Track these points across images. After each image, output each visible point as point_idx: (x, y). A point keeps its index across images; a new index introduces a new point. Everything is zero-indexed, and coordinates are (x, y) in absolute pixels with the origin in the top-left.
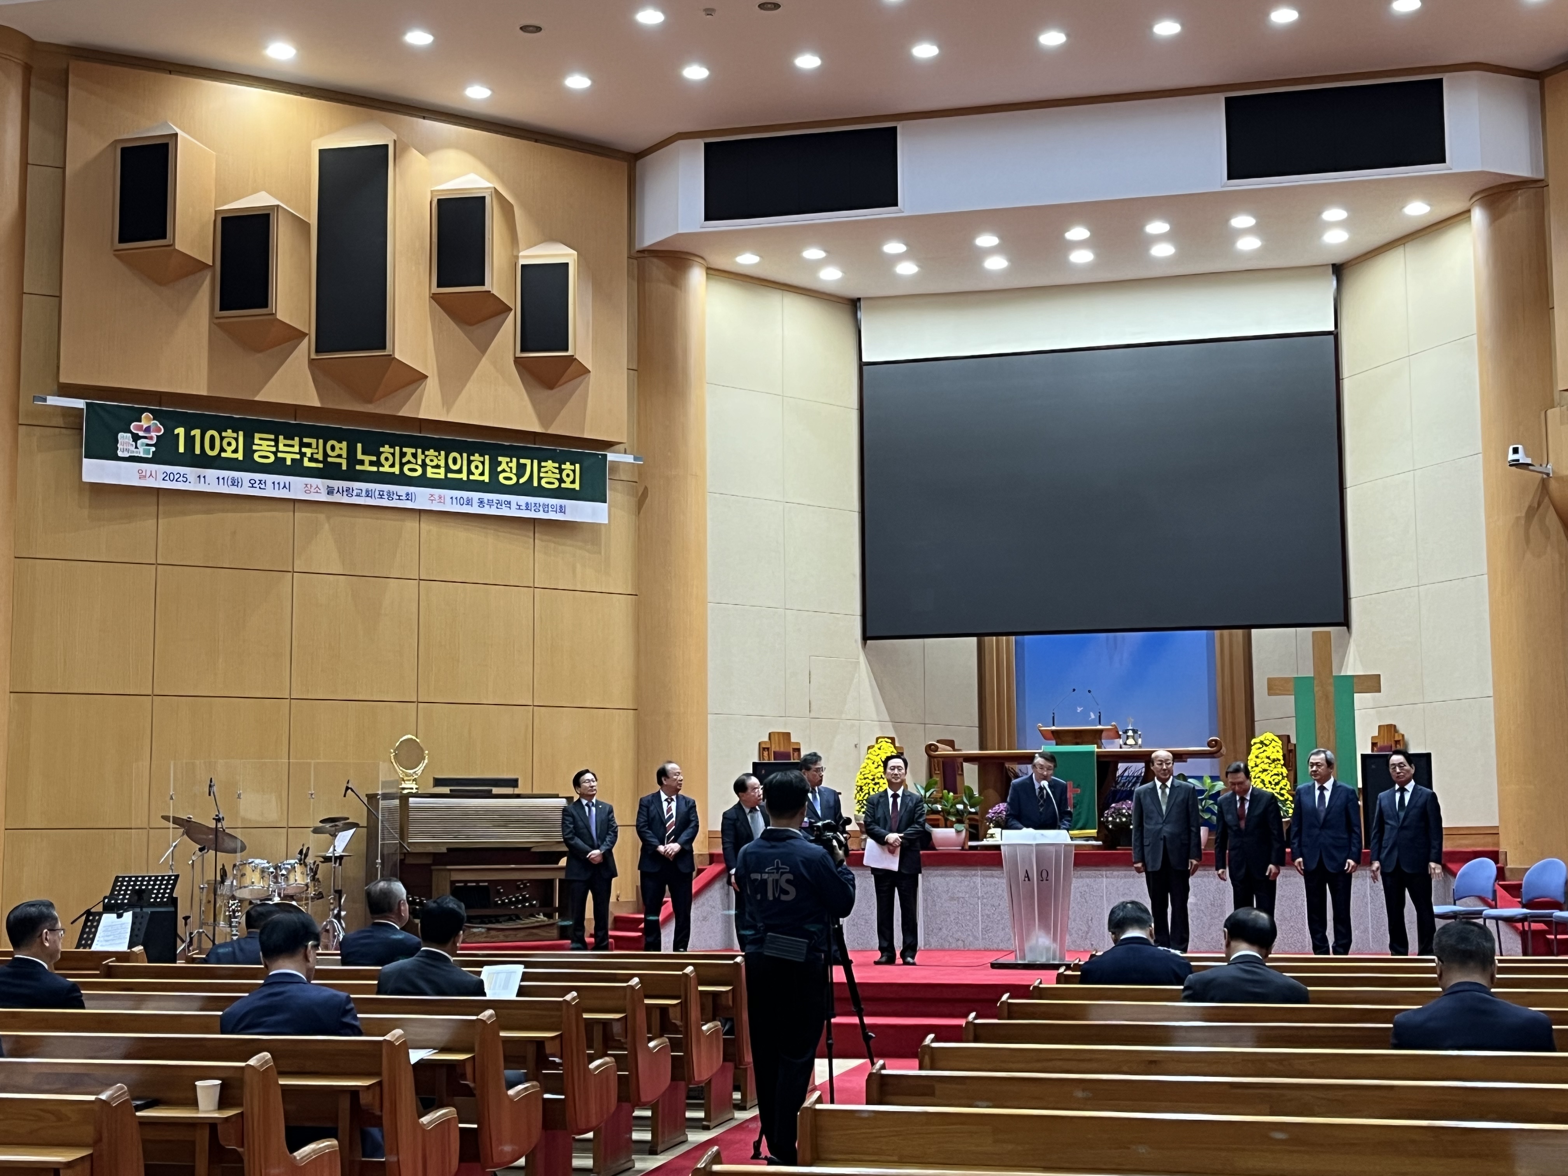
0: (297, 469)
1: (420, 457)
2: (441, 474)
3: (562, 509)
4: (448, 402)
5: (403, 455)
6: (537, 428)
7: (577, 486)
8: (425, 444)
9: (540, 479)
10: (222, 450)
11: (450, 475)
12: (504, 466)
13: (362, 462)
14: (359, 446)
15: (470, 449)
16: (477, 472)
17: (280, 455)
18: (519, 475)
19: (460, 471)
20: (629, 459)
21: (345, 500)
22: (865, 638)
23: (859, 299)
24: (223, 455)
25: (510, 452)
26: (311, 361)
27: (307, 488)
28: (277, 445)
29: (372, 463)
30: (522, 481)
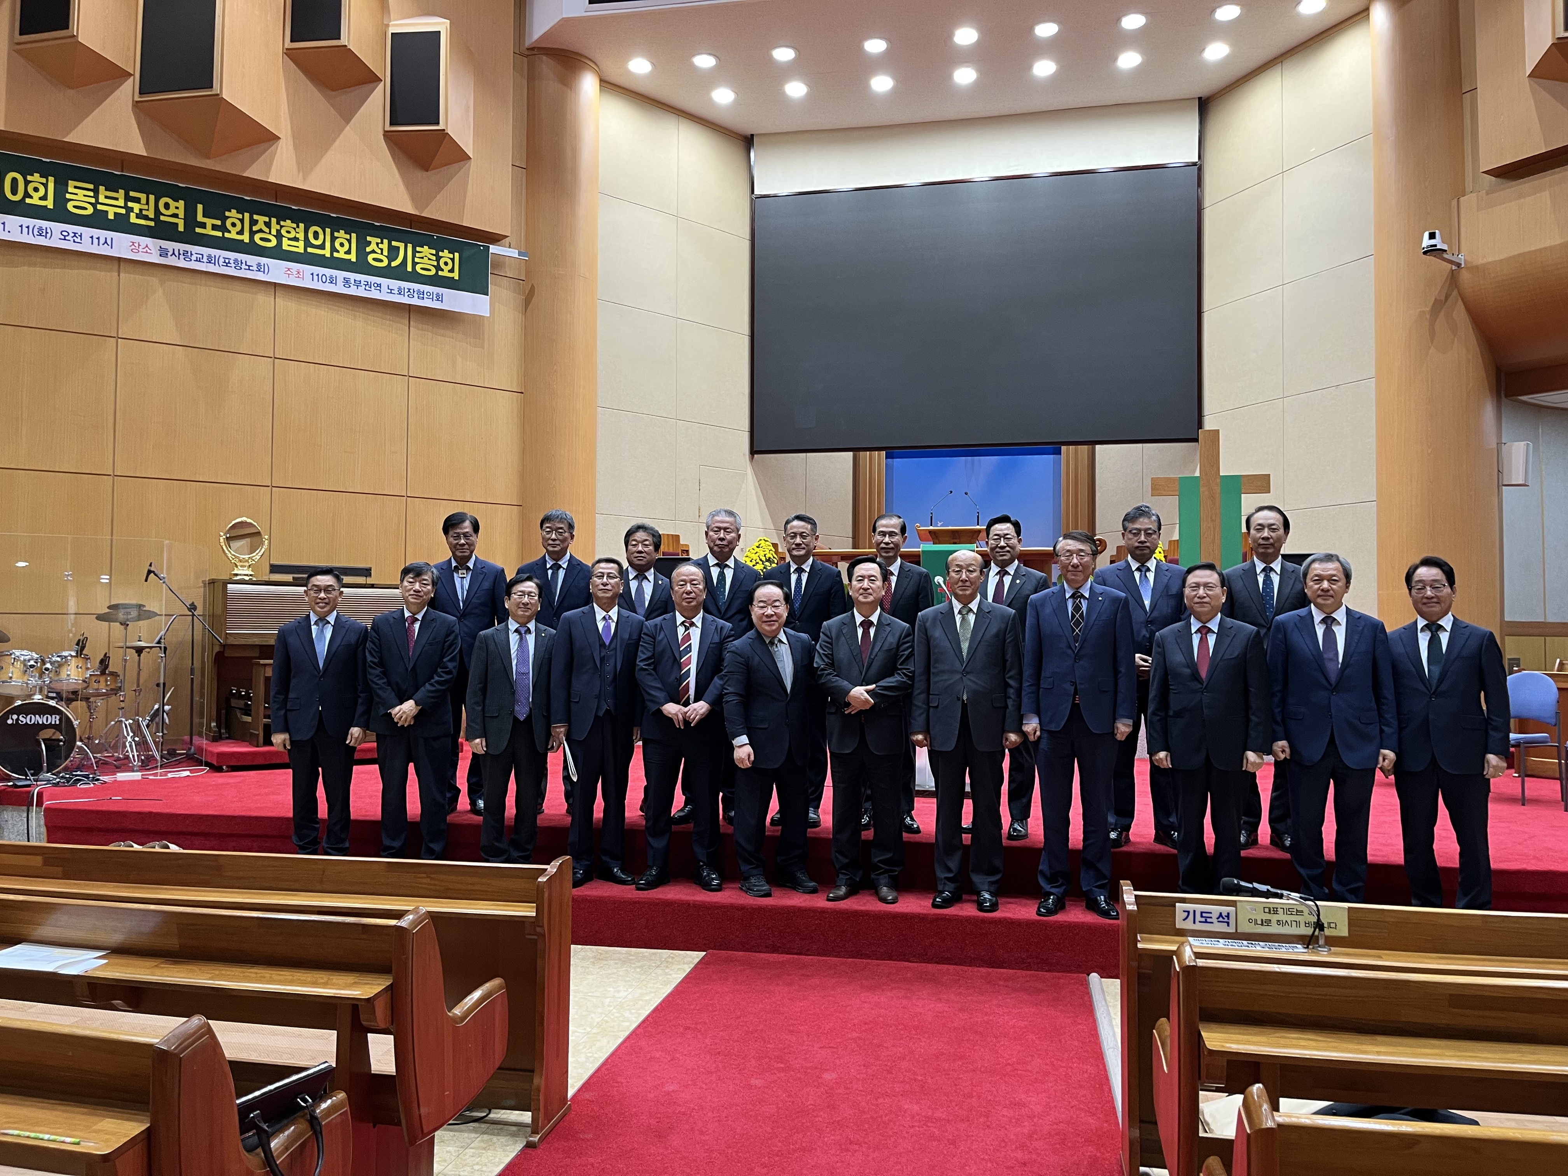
0: (121, 225)
1: (275, 227)
2: (300, 247)
3: (439, 298)
4: (305, 166)
5: (253, 222)
6: (409, 209)
7: (456, 275)
8: (281, 214)
9: (414, 264)
10: (27, 195)
11: (310, 250)
12: (373, 246)
13: (203, 225)
14: (200, 207)
15: (335, 225)
16: (342, 250)
17: (99, 207)
18: (391, 258)
19: (322, 246)
20: (514, 253)
21: (182, 264)
22: (753, 452)
23: (752, 136)
24: (28, 201)
25: (382, 233)
26: (136, 104)
27: (134, 246)
28: (96, 197)
29: (214, 227)
30: (393, 264)
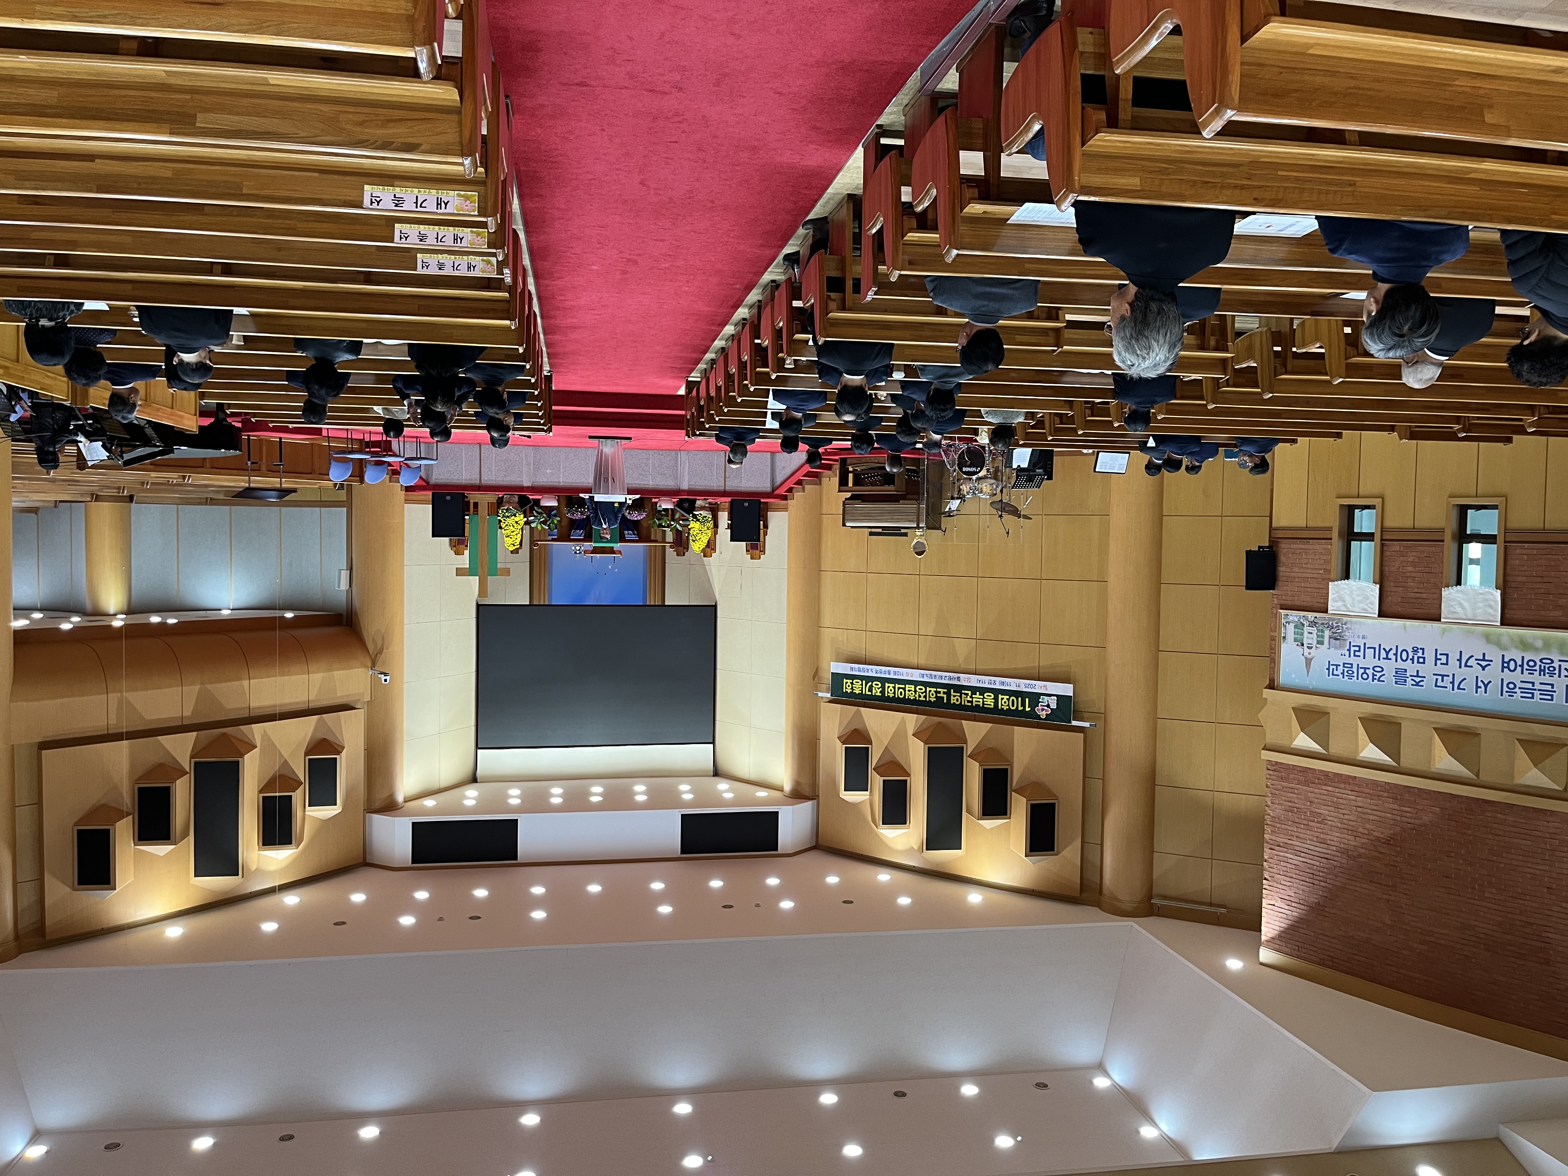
0: (974, 690)
1: (917, 696)
2: (908, 687)
3: (852, 669)
4: (903, 722)
5: (925, 697)
6: (862, 709)
7: (845, 681)
8: (915, 702)
9: (862, 685)
10: (1008, 700)
11: (903, 686)
12: (879, 691)
13: (944, 693)
14: (945, 701)
15: (895, 700)
16: (891, 688)
17: (982, 697)
18: (871, 686)
19: (899, 688)
20: (820, 694)
21: (952, 674)
22: (715, 606)
23: (714, 776)
24: (1008, 697)
25: (876, 698)
26: (966, 743)
27: (969, 680)
28: (983, 701)
29: (940, 692)
30: (870, 683)
